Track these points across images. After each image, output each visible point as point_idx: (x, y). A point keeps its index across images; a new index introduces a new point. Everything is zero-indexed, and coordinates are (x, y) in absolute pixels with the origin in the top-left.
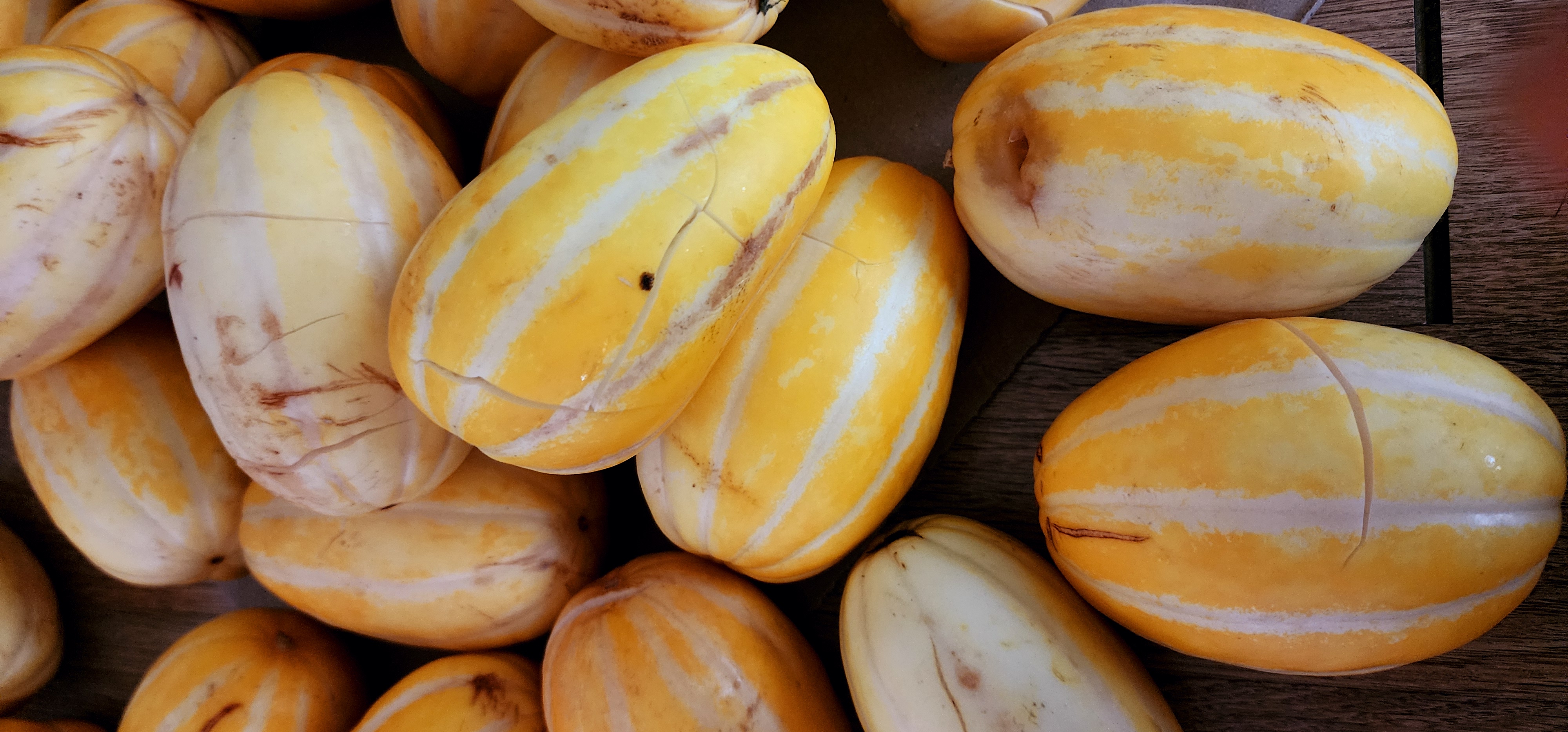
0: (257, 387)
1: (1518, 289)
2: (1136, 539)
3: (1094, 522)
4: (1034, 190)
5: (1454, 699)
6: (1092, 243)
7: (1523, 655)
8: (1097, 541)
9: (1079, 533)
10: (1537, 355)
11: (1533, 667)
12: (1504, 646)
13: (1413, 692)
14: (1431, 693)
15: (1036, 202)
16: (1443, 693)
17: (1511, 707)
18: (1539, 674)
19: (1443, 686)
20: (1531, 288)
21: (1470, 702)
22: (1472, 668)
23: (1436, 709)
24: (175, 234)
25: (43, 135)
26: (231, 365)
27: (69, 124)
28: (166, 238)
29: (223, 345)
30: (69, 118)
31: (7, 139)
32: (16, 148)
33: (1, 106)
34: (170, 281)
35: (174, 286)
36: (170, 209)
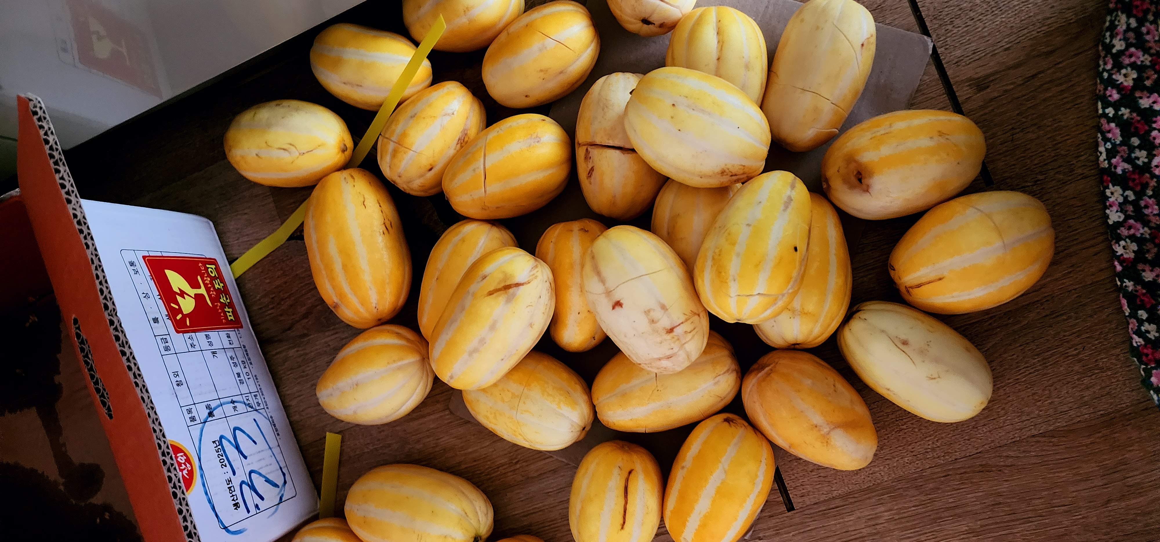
0: (664, 328)
1: (1010, 166)
2: (940, 279)
3: (924, 280)
4: (868, 186)
5: (1041, 301)
6: (891, 197)
7: (1056, 280)
8: (927, 286)
9: (919, 286)
10: (1023, 185)
11: (1061, 282)
12: (1049, 279)
13: (1028, 305)
14: (1034, 303)
15: (870, 190)
16: (1038, 301)
17: (1059, 297)
18: (1063, 284)
19: (1037, 299)
20: (1014, 165)
21: (1046, 301)
22: (1043, 290)
23: (1037, 307)
24: (613, 291)
25: (527, 280)
26: (653, 325)
27: (532, 273)
28: (604, 295)
29: (649, 319)
30: (531, 271)
31: (518, 285)
32: (521, 287)
33: (511, 275)
34: (614, 308)
35: (618, 308)
36: (604, 285)
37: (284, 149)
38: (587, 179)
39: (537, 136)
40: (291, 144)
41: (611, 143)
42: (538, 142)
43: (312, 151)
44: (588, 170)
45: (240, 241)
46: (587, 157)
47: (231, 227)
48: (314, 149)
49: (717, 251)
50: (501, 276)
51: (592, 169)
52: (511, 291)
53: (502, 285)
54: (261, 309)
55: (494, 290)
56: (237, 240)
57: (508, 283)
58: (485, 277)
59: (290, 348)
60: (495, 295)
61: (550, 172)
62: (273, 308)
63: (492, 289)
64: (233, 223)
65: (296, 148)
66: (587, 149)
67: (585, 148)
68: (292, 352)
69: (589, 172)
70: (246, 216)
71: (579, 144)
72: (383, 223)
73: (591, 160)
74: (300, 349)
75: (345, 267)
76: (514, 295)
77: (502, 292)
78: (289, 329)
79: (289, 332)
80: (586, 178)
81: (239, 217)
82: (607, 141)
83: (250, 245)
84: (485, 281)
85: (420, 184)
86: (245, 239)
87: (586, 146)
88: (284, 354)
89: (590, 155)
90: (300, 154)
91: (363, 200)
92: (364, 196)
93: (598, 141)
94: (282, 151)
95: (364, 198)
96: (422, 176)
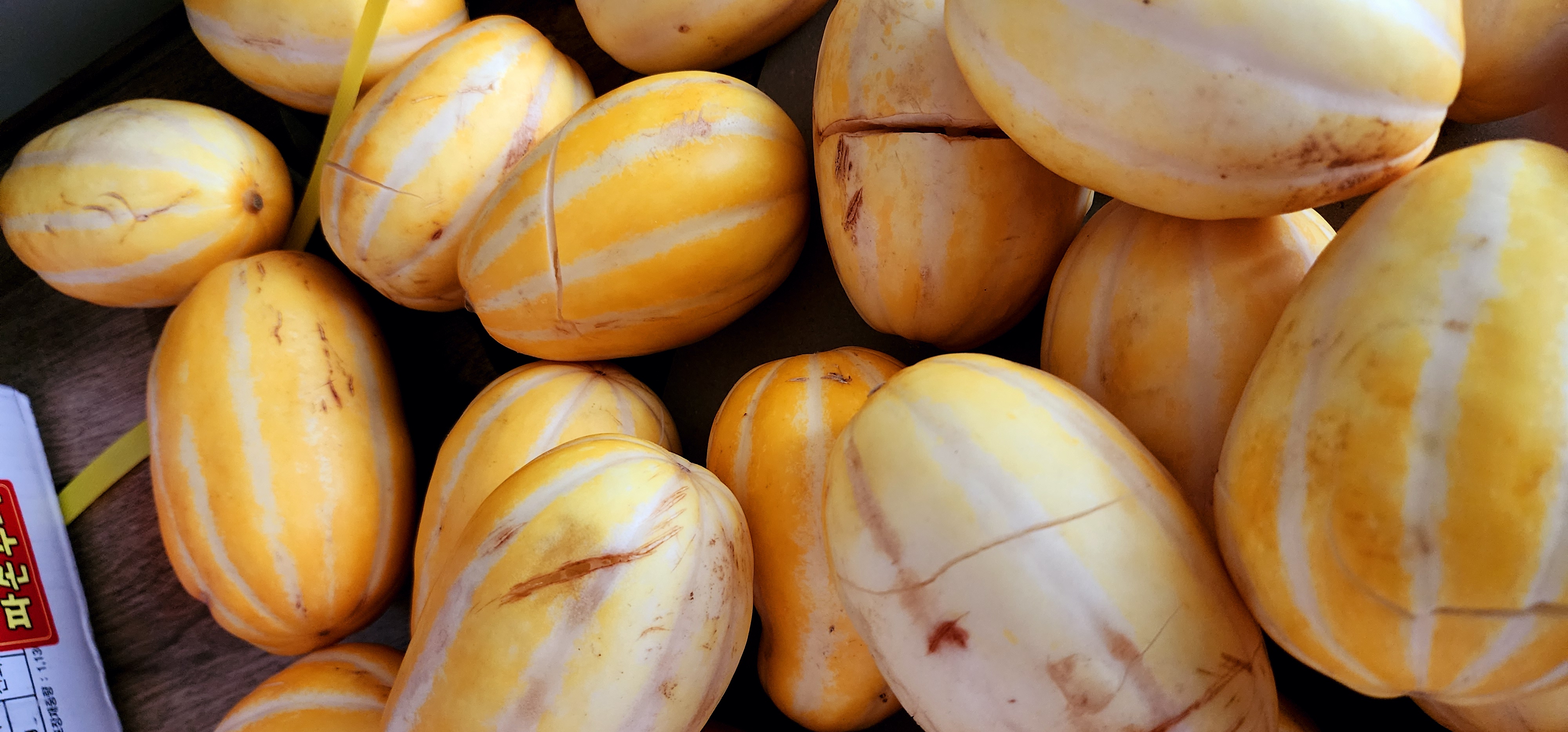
0: (1130, 728)
24: (929, 587)
25: (643, 543)
26: (1088, 717)
27: (663, 517)
28: (895, 599)
29: (1067, 695)
30: (658, 511)
31: (611, 561)
32: (623, 569)
33: (587, 528)
34: (933, 645)
35: (948, 649)
36: (896, 561)
37: (100, 209)
38: (846, 229)
39: (700, 119)
40: (114, 195)
41: (909, 113)
42: (703, 133)
43: (166, 209)
44: (847, 204)
45: (86, 436)
46: (843, 165)
47: (70, 407)
48: (171, 205)
49: (1330, 430)
50: (556, 532)
51: (857, 199)
52: (588, 581)
53: (561, 561)
54: (119, 592)
55: (532, 580)
56: (80, 434)
57: (579, 555)
58: (506, 537)
59: (173, 688)
60: (533, 598)
61: (743, 218)
62: (142, 592)
63: (524, 575)
64: (72, 398)
65: (126, 203)
66: (841, 142)
67: (833, 140)
68: (178, 698)
69: (851, 209)
70: (99, 382)
71: (820, 134)
72: (325, 381)
73: (853, 173)
74: (194, 689)
75: (215, 500)
76: (597, 596)
77: (555, 587)
78: (175, 640)
79: (173, 648)
80: (842, 228)
81: (85, 383)
82: (898, 109)
83: (101, 444)
84: (505, 549)
85: (418, 278)
86: (95, 432)
87: (839, 135)
88: (163, 700)
89: (851, 157)
90: (137, 218)
91: (275, 323)
92: (279, 313)
93: (870, 111)
94: (97, 212)
95: (280, 320)
96: (416, 254)
